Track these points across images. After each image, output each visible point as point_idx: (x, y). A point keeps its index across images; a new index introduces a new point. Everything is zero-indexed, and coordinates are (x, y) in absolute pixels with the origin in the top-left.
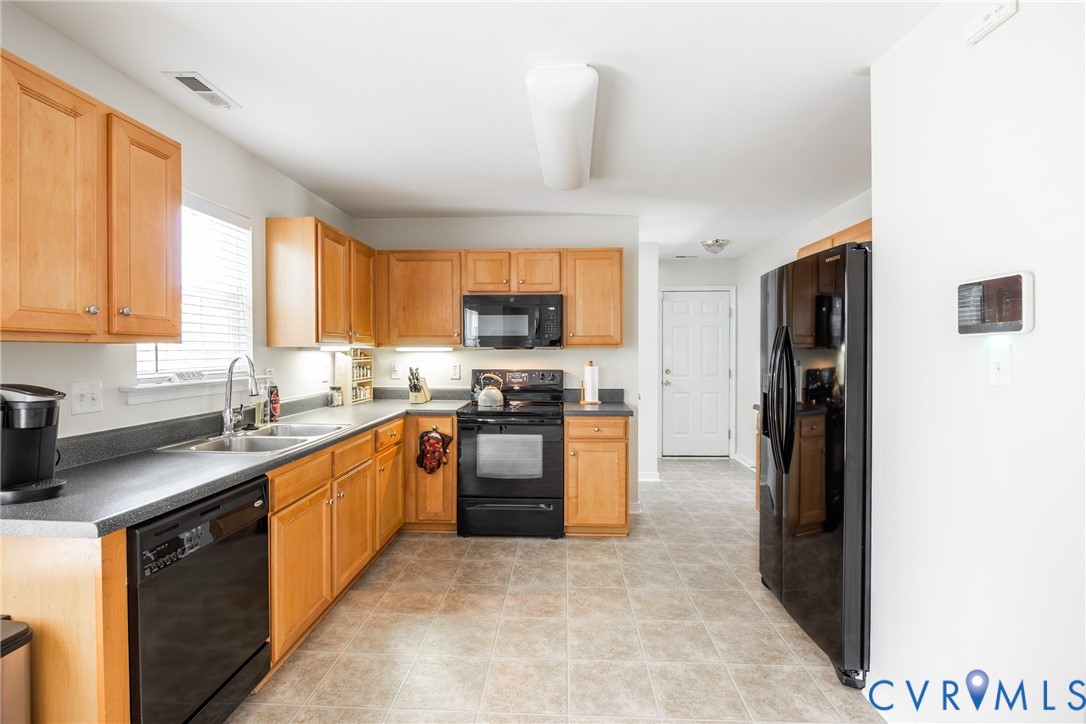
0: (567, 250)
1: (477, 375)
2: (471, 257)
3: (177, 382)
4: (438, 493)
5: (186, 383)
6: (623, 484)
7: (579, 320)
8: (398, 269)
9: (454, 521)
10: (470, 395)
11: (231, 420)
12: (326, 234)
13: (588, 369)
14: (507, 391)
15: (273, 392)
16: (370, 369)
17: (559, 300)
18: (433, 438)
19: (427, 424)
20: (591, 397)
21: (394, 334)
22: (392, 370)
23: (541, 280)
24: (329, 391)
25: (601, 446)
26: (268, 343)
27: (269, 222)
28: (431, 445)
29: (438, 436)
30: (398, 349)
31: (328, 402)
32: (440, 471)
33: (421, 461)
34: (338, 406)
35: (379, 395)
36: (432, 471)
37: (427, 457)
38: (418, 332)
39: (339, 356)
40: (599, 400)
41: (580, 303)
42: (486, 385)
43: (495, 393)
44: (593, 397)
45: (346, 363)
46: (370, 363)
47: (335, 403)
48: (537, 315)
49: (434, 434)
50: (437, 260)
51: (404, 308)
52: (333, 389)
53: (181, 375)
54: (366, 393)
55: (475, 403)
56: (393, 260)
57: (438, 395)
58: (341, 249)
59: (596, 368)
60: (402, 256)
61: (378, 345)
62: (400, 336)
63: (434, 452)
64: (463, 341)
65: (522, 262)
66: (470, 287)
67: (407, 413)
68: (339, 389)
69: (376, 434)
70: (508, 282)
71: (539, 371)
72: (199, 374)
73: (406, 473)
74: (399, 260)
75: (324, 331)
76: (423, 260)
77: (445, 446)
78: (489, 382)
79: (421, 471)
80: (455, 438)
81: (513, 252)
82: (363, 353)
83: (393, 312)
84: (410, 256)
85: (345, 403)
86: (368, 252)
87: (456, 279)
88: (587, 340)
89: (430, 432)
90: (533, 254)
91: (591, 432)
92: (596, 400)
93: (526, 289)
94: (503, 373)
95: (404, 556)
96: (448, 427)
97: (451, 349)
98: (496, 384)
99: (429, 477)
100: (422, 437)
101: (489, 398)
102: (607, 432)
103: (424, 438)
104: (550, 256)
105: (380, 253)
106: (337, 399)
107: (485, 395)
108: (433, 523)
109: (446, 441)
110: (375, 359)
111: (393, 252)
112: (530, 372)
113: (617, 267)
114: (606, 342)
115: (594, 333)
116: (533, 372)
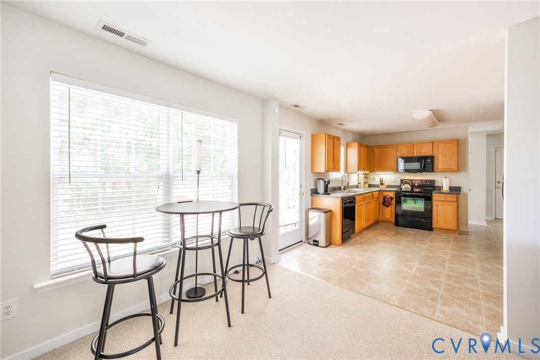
0: (436, 141)
1: (402, 181)
2: (400, 146)
4: (389, 213)
6: (456, 216)
7: (440, 163)
8: (377, 151)
9: (394, 221)
10: (399, 187)
11: (342, 188)
12: (361, 146)
13: (444, 179)
14: (413, 186)
15: (348, 183)
16: (368, 179)
17: (432, 158)
19: (386, 194)
20: (446, 188)
21: (376, 169)
22: (374, 179)
23: (426, 151)
24: (358, 184)
25: (447, 204)
26: (346, 172)
27: (347, 144)
30: (376, 173)
31: (357, 187)
32: (390, 206)
33: (384, 203)
34: (360, 188)
35: (370, 186)
36: (387, 206)
37: (386, 202)
38: (383, 168)
39: (360, 175)
41: (440, 157)
42: (405, 184)
43: (409, 186)
44: (446, 189)
45: (362, 176)
46: (368, 177)
48: (423, 162)
50: (389, 148)
51: (379, 162)
54: (367, 185)
55: (401, 189)
56: (375, 148)
57: (388, 186)
58: (363, 148)
59: (448, 179)
60: (378, 147)
61: (371, 172)
62: (377, 169)
64: (397, 170)
65: (418, 146)
66: (400, 155)
67: (380, 190)
68: (360, 183)
69: (372, 194)
70: (413, 152)
71: (425, 180)
73: (379, 207)
75: (359, 169)
76: (384, 148)
77: (391, 200)
78: (406, 183)
79: (384, 206)
81: (415, 143)
82: (366, 174)
83: (375, 162)
84: (380, 147)
85: (362, 187)
86: (368, 147)
87: (395, 153)
88: (443, 170)
90: (422, 143)
91: (444, 199)
92: (448, 190)
93: (419, 155)
94: (411, 181)
96: (392, 195)
97: (393, 173)
98: (409, 183)
99: (386, 208)
100: (384, 197)
101: (406, 187)
102: (449, 199)
103: (385, 198)
104: (429, 144)
105: (372, 147)
106: (360, 186)
108: (387, 221)
109: (392, 198)
111: (375, 146)
112: (421, 180)
113: (456, 146)
114: (451, 171)
115: (446, 168)
116: (423, 180)
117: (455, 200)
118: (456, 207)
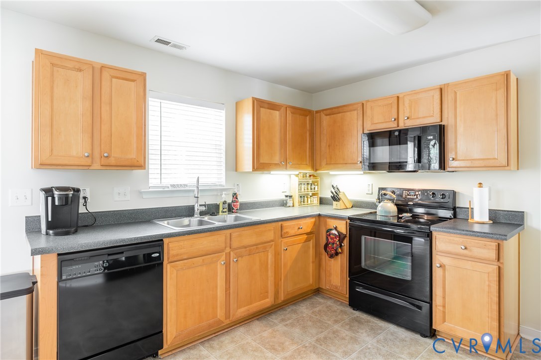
0: (448, 85)
1: (381, 191)
2: (370, 105)
3: (170, 189)
4: (338, 272)
5: (175, 189)
8: (326, 120)
11: (198, 210)
13: (476, 190)
15: (235, 196)
16: (317, 185)
18: (333, 234)
19: (332, 223)
20: (480, 215)
21: (324, 163)
23: (426, 114)
24: (284, 198)
25: (469, 264)
26: (236, 170)
27: (237, 103)
28: (332, 238)
29: (336, 233)
30: (332, 173)
31: (283, 204)
32: (337, 258)
34: (289, 206)
35: (322, 202)
36: (331, 256)
37: (329, 246)
38: (339, 162)
40: (490, 219)
41: (460, 129)
42: (383, 199)
43: (392, 208)
44: (483, 217)
45: (295, 181)
46: (317, 182)
47: (288, 205)
49: (334, 232)
50: (348, 111)
51: (329, 146)
52: (286, 196)
53: (173, 186)
54: (314, 200)
55: (374, 214)
56: (323, 116)
57: (357, 204)
59: (485, 190)
60: (328, 112)
61: (316, 170)
63: (333, 244)
65: (407, 102)
66: (370, 127)
67: (319, 215)
68: (291, 197)
69: (281, 226)
70: (397, 119)
71: (430, 190)
72: (186, 185)
74: (326, 115)
75: (258, 162)
76: (339, 113)
77: (341, 241)
80: (348, 235)
81: (400, 96)
82: (312, 175)
84: (332, 111)
85: (295, 205)
87: (360, 123)
88: (468, 163)
89: (331, 230)
90: (416, 94)
91: (460, 248)
92: (486, 219)
93: (411, 123)
95: (304, 309)
96: (343, 227)
97: (362, 172)
98: (394, 199)
99: (331, 260)
100: (327, 232)
101: (387, 210)
102: (475, 252)
103: (328, 234)
104: (431, 93)
105: (315, 112)
106: (290, 203)
107: (381, 207)
108: (336, 293)
109: (341, 237)
110: (321, 179)
111: (323, 110)
112: (423, 191)
114: (489, 166)
115: (476, 156)
116: (426, 191)
117: (493, 255)
118: (496, 279)
